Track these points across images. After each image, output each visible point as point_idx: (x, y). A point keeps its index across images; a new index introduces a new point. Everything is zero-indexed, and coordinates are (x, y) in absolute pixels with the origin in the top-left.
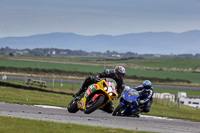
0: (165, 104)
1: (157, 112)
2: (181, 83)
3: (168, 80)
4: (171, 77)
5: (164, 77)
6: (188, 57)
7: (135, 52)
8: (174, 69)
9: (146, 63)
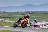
0: (13, 24)
1: (11, 26)
2: (16, 19)
3: (13, 18)
4: (14, 17)
5: (12, 17)
6: (18, 12)
7: (5, 11)
8: (15, 15)
9: (8, 14)
